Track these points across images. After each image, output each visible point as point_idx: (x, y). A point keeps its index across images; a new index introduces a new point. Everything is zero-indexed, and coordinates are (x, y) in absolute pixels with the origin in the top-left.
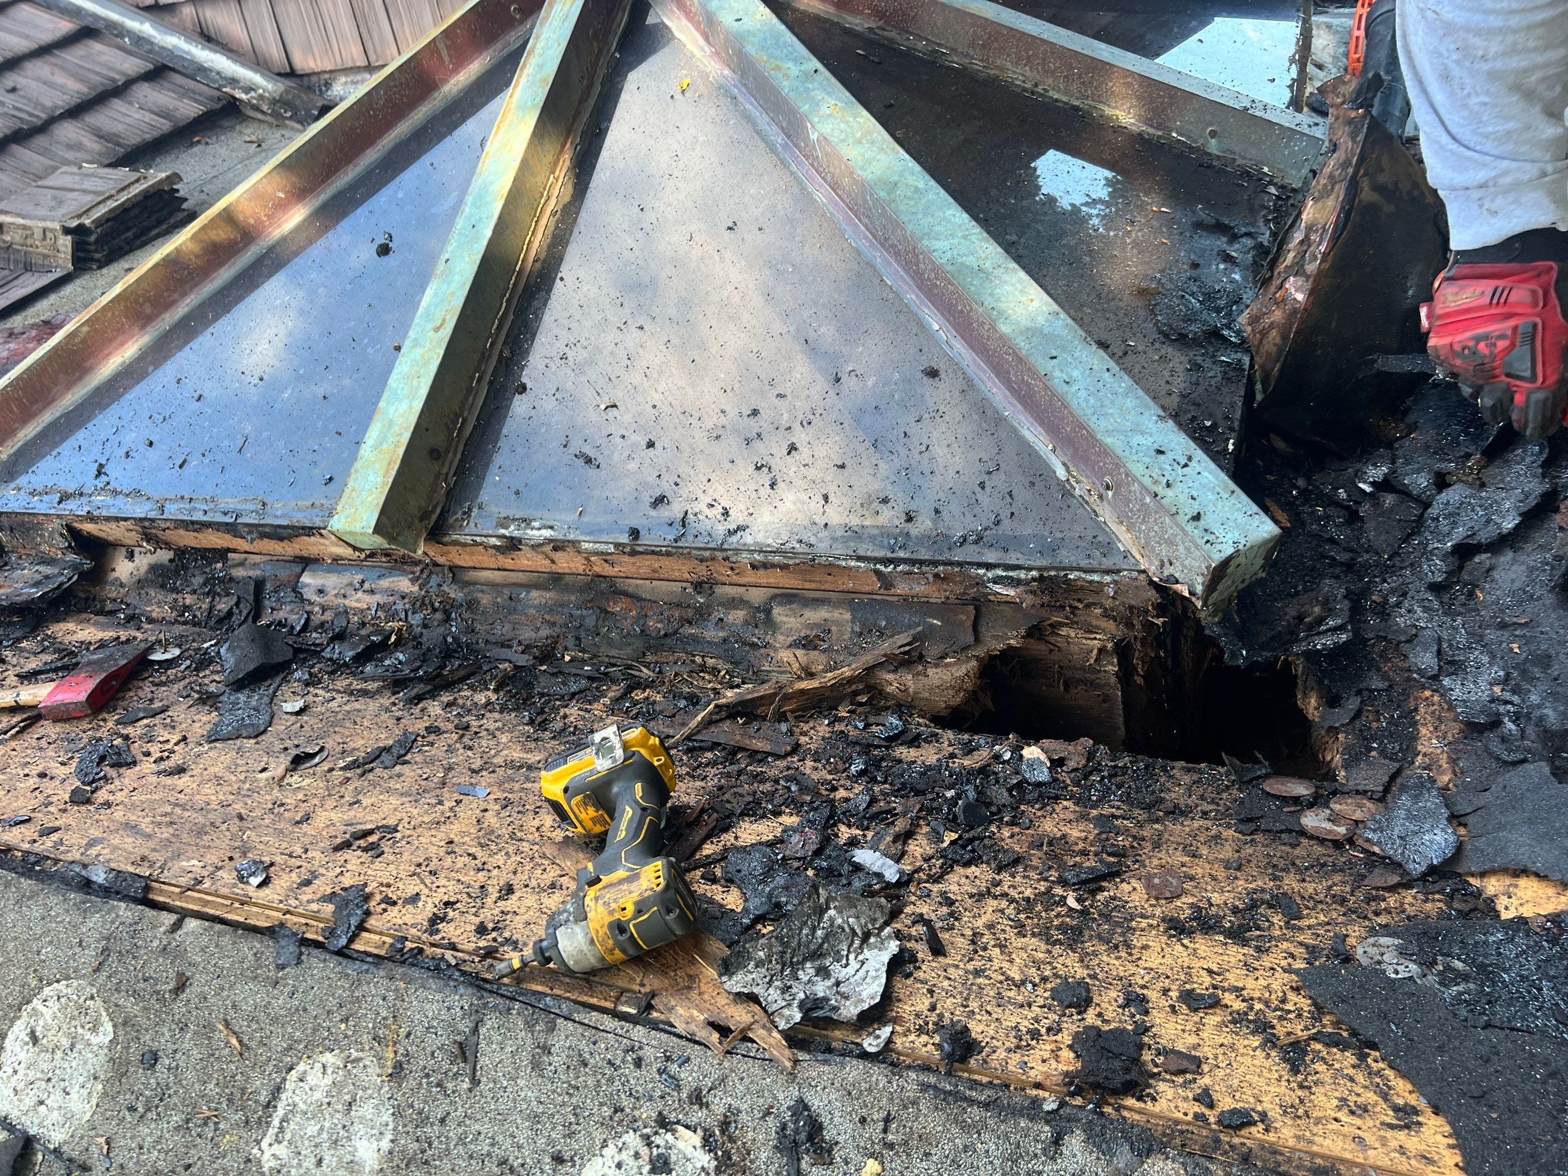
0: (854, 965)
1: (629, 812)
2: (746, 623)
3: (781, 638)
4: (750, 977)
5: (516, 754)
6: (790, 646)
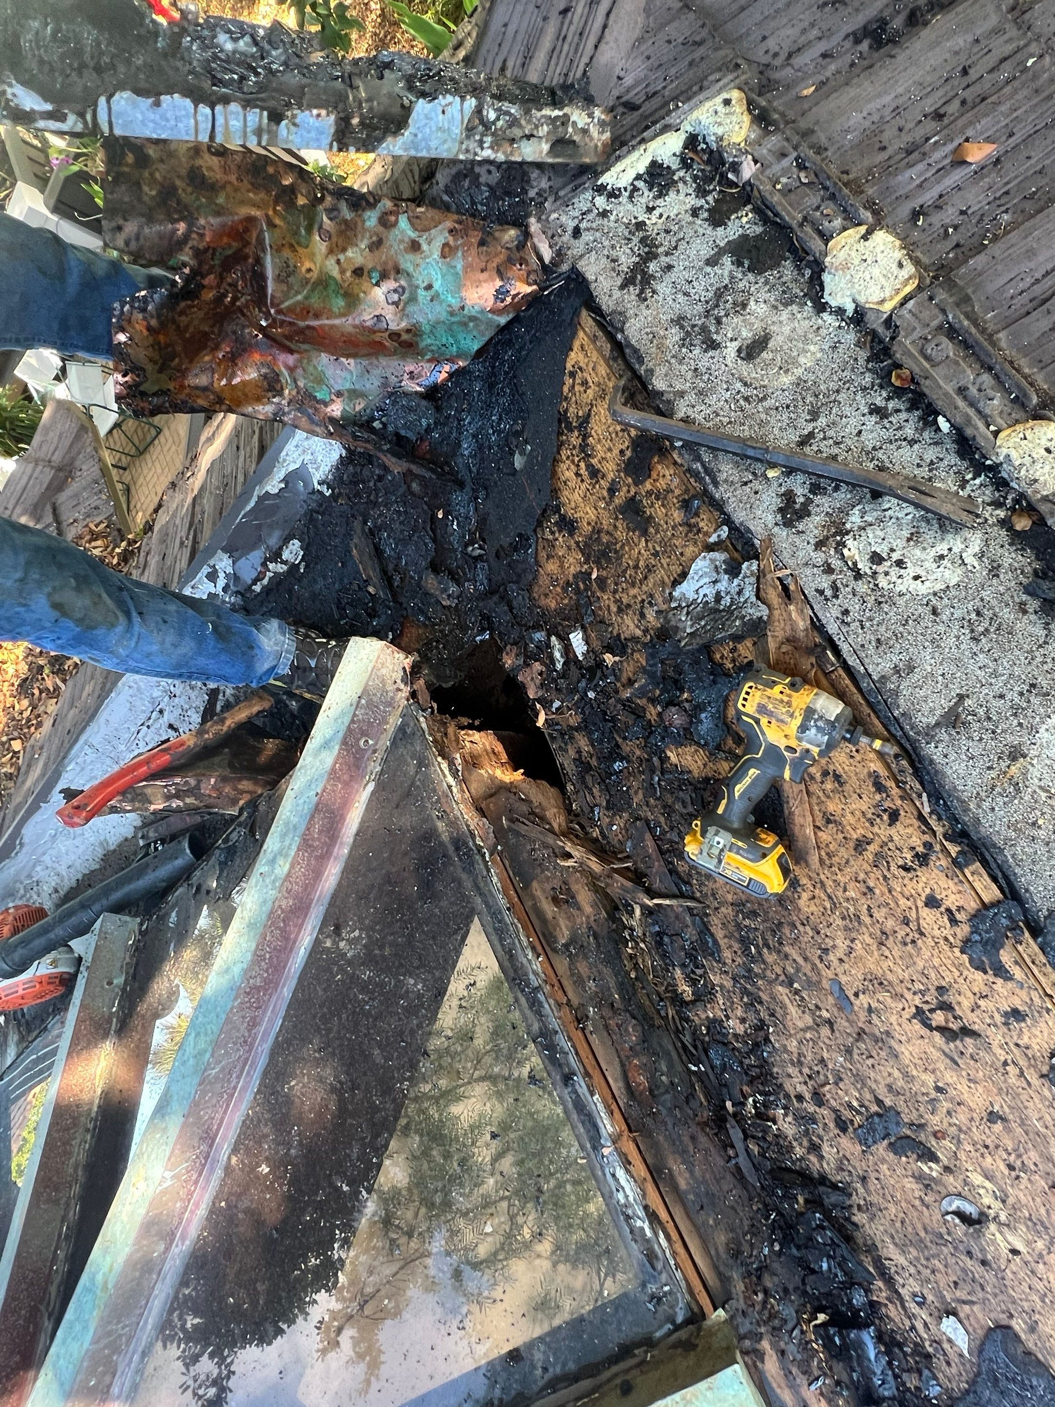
0: (702, 592)
1: (739, 789)
2: (585, 957)
3: (578, 921)
4: (751, 611)
5: (793, 1010)
6: (579, 909)
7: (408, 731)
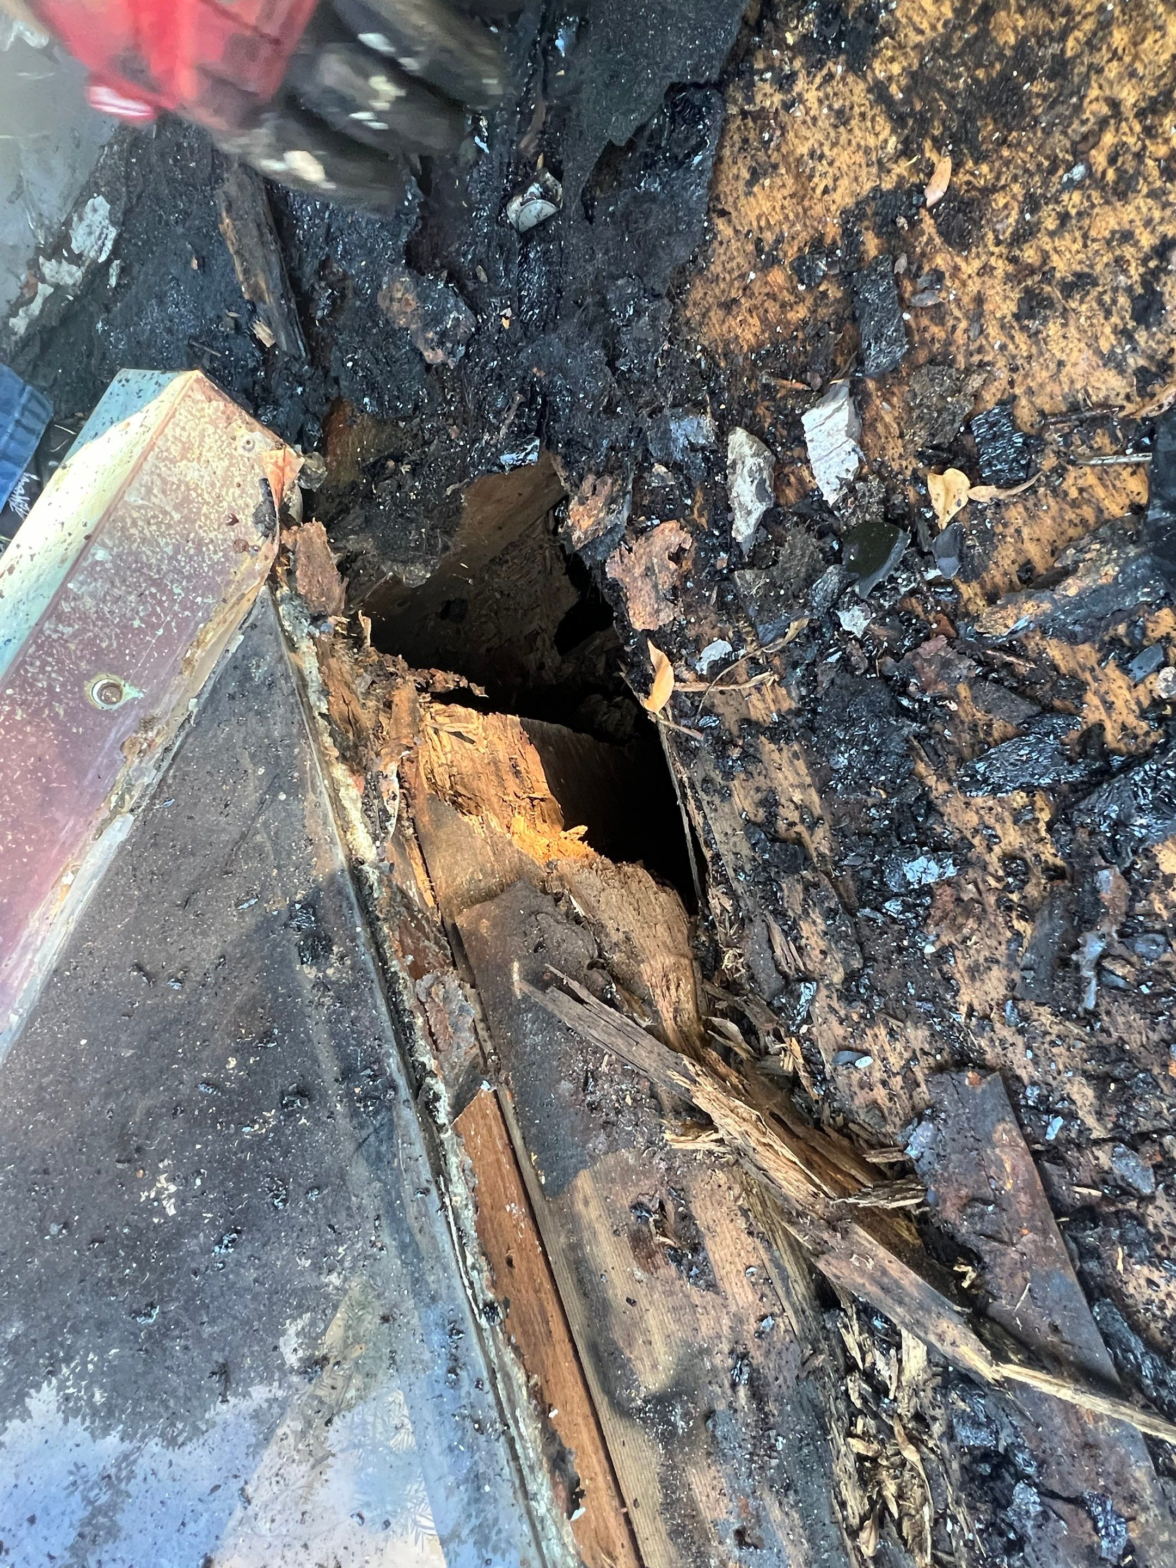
2: (715, 1451)
3: (706, 1326)
6: (712, 1286)
7: (258, 674)
